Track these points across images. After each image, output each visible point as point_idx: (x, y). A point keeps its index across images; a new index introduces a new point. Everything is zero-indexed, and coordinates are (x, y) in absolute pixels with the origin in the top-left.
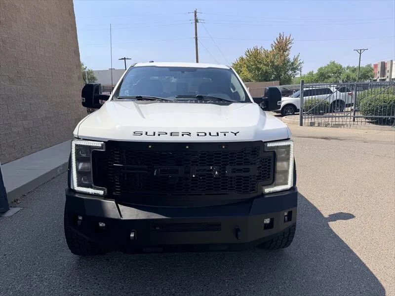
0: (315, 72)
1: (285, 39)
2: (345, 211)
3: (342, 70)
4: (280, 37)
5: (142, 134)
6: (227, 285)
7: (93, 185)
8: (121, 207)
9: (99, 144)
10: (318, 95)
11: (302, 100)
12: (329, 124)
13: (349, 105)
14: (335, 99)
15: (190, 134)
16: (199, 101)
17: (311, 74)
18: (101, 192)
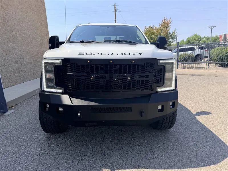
0: (185, 40)
1: (167, 21)
2: (205, 111)
3: (201, 38)
4: (164, 20)
5: (83, 54)
6: (136, 148)
7: (55, 86)
8: (72, 99)
9: (58, 61)
10: (187, 51)
11: (178, 54)
12: (194, 67)
13: (206, 57)
14: (197, 54)
15: (113, 54)
16: (118, 43)
17: (183, 41)
18: (60, 91)
